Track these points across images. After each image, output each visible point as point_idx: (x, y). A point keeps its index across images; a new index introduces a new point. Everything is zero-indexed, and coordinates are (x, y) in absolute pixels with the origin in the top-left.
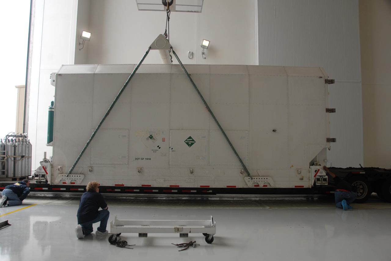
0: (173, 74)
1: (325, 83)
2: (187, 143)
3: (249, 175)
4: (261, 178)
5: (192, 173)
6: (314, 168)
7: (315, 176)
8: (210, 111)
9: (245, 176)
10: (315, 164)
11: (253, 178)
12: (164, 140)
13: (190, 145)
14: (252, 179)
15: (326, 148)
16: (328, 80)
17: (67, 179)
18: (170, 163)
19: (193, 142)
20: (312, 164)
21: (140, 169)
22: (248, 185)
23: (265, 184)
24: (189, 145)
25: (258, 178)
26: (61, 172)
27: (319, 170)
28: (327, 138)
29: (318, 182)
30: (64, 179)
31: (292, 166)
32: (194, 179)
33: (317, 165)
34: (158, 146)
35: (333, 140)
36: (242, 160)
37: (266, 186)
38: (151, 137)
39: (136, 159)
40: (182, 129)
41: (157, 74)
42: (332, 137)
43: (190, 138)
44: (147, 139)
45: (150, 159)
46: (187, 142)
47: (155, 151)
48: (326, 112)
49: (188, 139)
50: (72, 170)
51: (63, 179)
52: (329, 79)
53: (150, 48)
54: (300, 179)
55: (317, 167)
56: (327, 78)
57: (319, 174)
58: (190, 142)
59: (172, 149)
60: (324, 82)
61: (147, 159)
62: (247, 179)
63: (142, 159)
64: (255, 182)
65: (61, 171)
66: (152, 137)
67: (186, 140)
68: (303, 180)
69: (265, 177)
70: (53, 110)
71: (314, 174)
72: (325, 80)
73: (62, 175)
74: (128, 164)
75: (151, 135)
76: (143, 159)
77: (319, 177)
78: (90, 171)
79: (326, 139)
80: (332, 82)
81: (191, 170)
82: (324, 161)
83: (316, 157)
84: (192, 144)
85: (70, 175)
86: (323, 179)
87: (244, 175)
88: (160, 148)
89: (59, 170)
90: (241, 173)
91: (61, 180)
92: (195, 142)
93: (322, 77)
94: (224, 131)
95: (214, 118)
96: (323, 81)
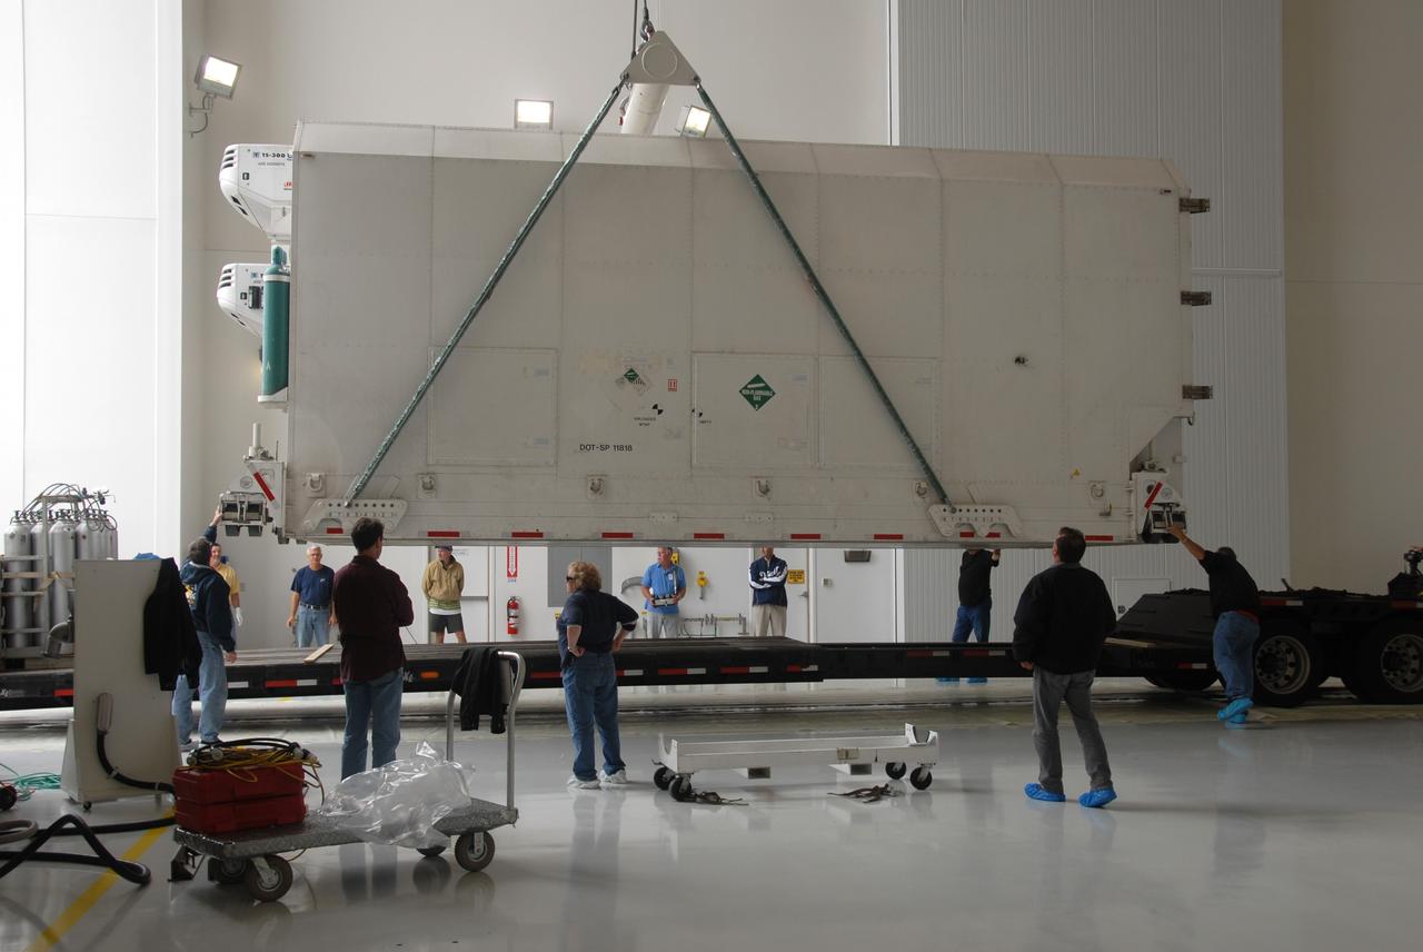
0: (700, 170)
1: (1181, 210)
2: (749, 398)
3: (943, 499)
4: (980, 508)
5: (765, 491)
6: (1145, 478)
7: (1148, 505)
8: (821, 292)
9: (931, 504)
10: (1147, 467)
11: (958, 507)
12: (673, 386)
13: (757, 402)
14: (954, 511)
15: (1181, 418)
16: (1188, 200)
17: (348, 515)
18: (694, 462)
19: (767, 393)
20: (1138, 466)
21: (596, 482)
22: (943, 531)
23: (995, 530)
24: (753, 403)
25: (972, 508)
26: (322, 494)
27: (1159, 485)
28: (1184, 388)
29: (1158, 524)
30: (334, 516)
31: (1077, 473)
32: (773, 513)
33: (1152, 468)
34: (655, 407)
35: (1204, 393)
36: (922, 451)
37: (997, 535)
38: (632, 376)
39: (584, 447)
40: (732, 352)
41: (647, 167)
42: (1197, 382)
43: (758, 379)
44: (620, 382)
45: (629, 448)
46: (748, 392)
47: (644, 422)
48: (1183, 303)
49: (750, 383)
50: (364, 485)
51: (330, 514)
52: (1192, 197)
53: (627, 78)
54: (1101, 514)
55: (1154, 477)
56: (1184, 194)
57: (1159, 498)
58: (758, 393)
59: (701, 414)
60: (1177, 205)
61: (621, 448)
62: (937, 510)
63: (604, 448)
64: (964, 520)
65: (322, 489)
66: (636, 375)
67: (745, 388)
68: (1110, 518)
69: (992, 507)
70: (285, 279)
71: (1145, 497)
72: (1181, 200)
73: (327, 501)
74: (556, 463)
75: (631, 371)
76: (607, 447)
77: (1160, 509)
78: (425, 487)
79: (1181, 390)
80: (1201, 206)
81: (763, 482)
82: (1174, 459)
83: (1150, 443)
84: (765, 399)
85: (355, 502)
86: (1174, 515)
87: (928, 500)
88: (660, 412)
89: (312, 486)
90: (918, 492)
91: (323, 520)
92: (774, 394)
93: (1169, 191)
94: (867, 359)
95: (835, 315)
96: (1172, 203)
